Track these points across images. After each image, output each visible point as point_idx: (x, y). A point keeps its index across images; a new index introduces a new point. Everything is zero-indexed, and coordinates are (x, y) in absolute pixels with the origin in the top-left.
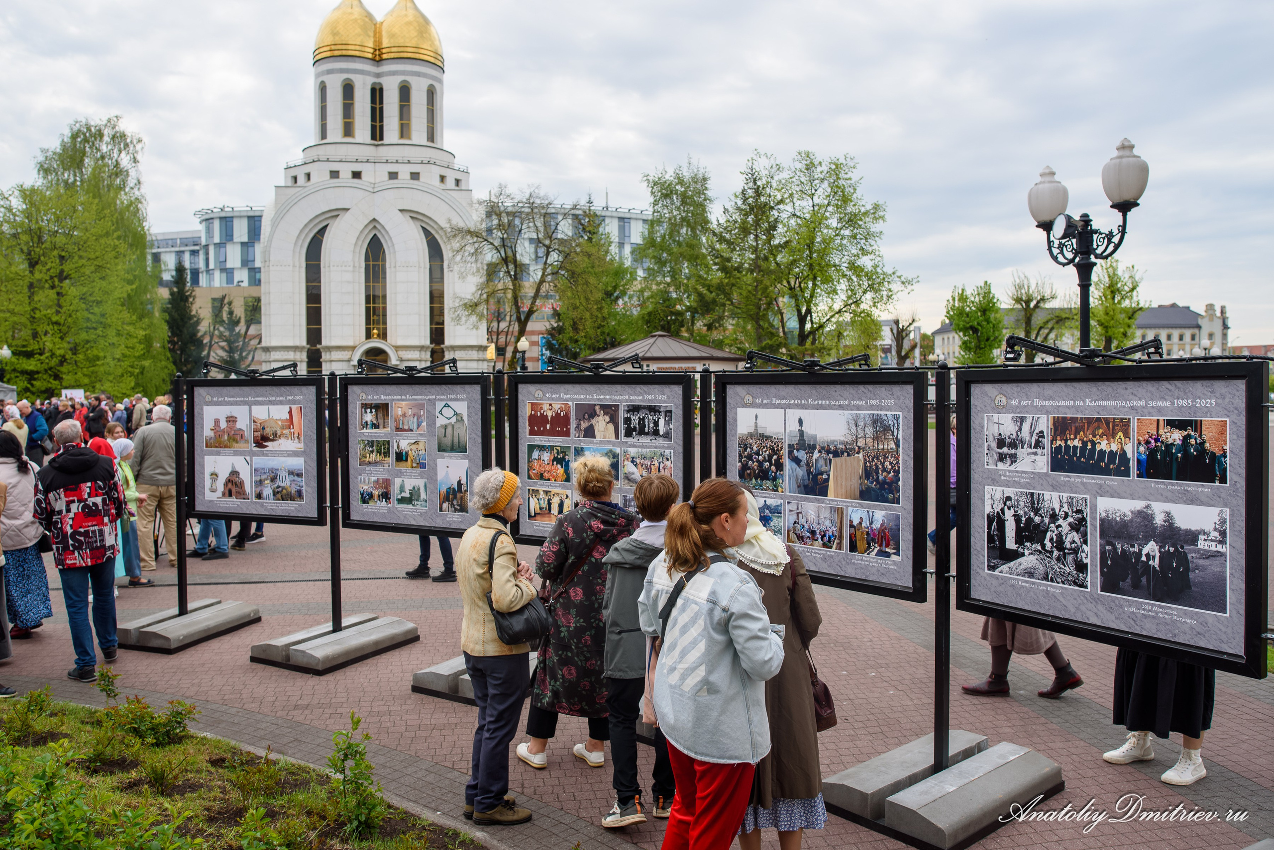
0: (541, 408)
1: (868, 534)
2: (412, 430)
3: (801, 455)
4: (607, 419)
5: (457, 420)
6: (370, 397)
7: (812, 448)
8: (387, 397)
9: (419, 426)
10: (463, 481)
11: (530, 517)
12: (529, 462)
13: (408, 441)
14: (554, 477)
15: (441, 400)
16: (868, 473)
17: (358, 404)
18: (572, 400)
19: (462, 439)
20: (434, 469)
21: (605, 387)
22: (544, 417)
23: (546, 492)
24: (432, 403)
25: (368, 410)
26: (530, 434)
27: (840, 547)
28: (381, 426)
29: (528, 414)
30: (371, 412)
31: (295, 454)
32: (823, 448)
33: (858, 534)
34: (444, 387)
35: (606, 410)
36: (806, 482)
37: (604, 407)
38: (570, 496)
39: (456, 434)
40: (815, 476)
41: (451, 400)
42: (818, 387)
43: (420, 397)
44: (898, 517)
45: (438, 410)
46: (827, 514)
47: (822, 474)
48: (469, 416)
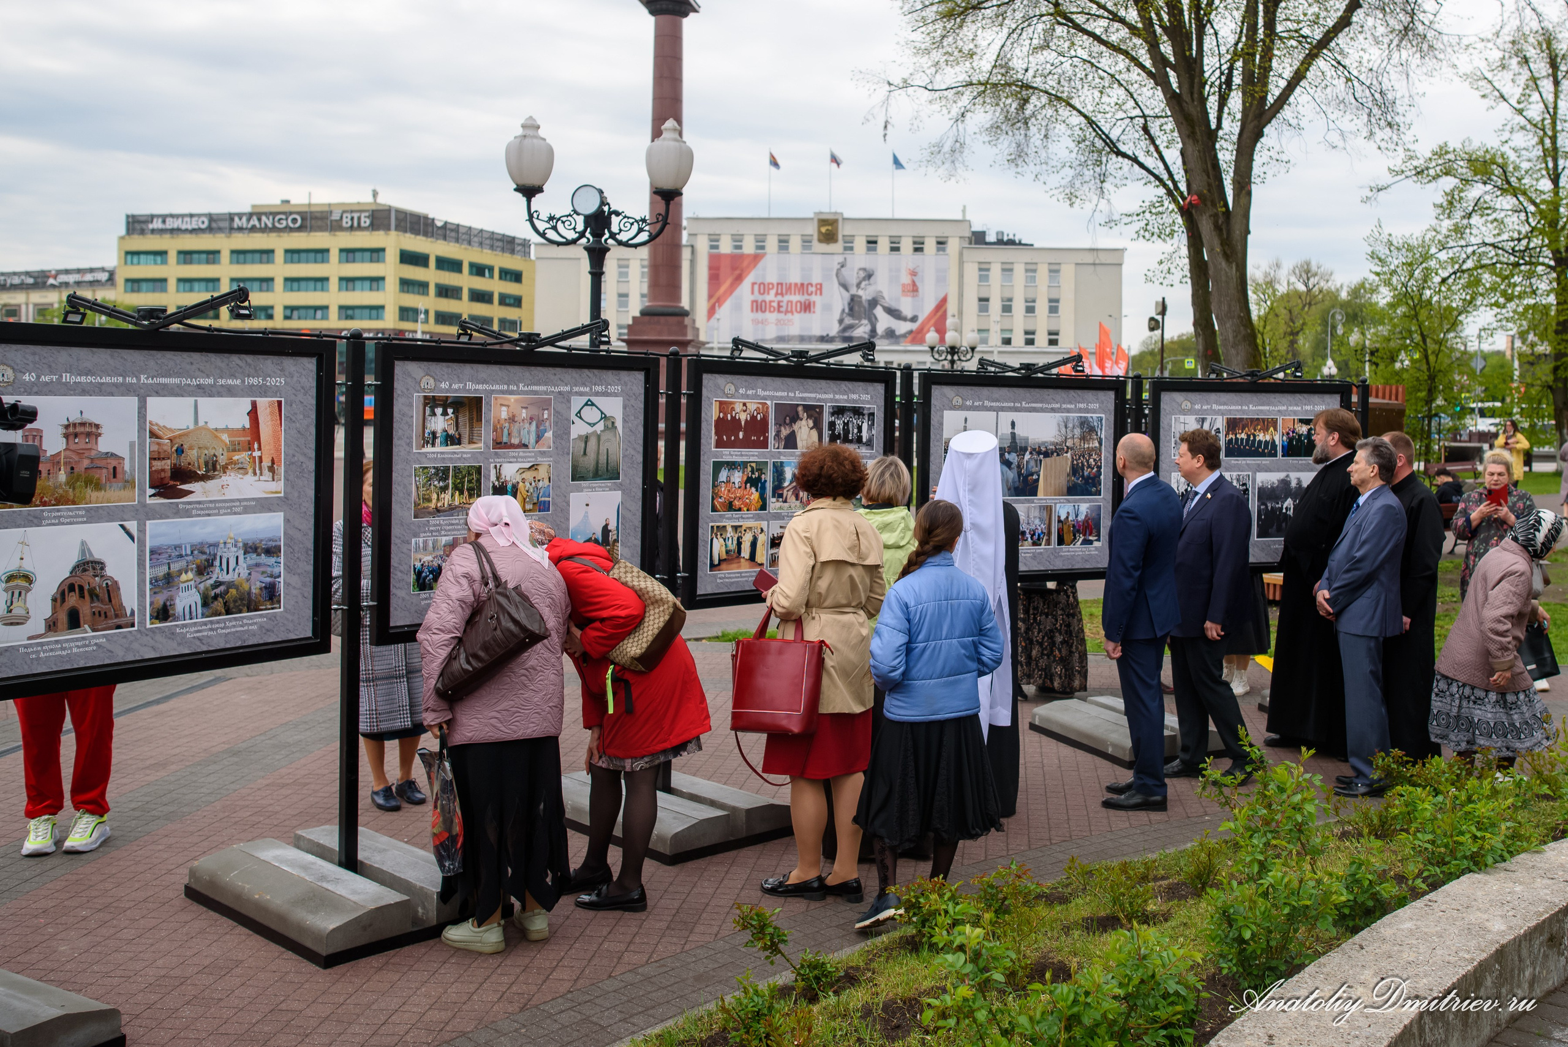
0: (733, 409)
1: (1074, 526)
2: (525, 446)
3: (1013, 457)
4: (811, 423)
5: (606, 428)
6: (444, 385)
7: (1024, 450)
8: (480, 387)
9: (539, 438)
10: (612, 526)
11: (713, 566)
12: (714, 486)
13: (517, 466)
14: (746, 505)
15: (581, 394)
16: (1075, 470)
17: (417, 398)
18: (772, 398)
19: (612, 458)
20: (564, 511)
21: (810, 383)
22: (736, 421)
23: (736, 528)
24: (565, 398)
25: (439, 411)
26: (717, 446)
27: (1048, 543)
28: (465, 440)
29: (715, 418)
30: (445, 413)
31: (263, 505)
32: (1034, 450)
33: (1065, 528)
34: (586, 372)
35: (810, 412)
36: (1017, 484)
37: (808, 408)
38: (765, 529)
39: (603, 450)
40: (1026, 478)
41: (597, 394)
42: (1032, 390)
43: (543, 388)
44: (1100, 507)
45: (574, 411)
46: (1037, 514)
47: (1032, 474)
48: (624, 421)
